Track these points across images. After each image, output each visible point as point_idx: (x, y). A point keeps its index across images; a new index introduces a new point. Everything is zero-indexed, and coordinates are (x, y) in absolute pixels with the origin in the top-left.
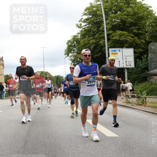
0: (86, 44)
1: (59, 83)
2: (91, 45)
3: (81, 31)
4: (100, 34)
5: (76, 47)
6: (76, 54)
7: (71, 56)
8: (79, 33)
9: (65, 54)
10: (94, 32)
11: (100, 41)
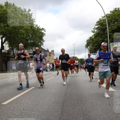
0: (97, 41)
1: (82, 62)
2: (100, 41)
3: (94, 34)
4: (105, 35)
5: (91, 43)
6: (91, 47)
7: (88, 48)
8: (93, 36)
9: (86, 47)
10: (101, 34)
11: (105, 39)
